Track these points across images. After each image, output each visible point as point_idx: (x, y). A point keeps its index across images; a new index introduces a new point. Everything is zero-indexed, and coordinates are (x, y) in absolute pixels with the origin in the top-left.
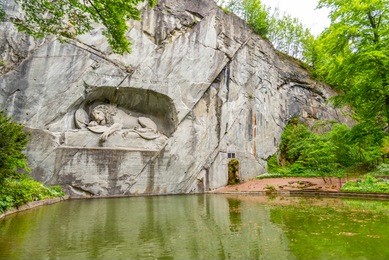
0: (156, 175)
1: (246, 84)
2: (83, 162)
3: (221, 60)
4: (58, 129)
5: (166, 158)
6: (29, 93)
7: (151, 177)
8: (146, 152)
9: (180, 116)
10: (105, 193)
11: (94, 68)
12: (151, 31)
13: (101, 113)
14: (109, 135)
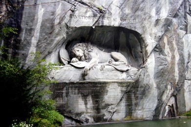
5: (142, 87)
7: (130, 105)
9: (149, 49)
11: (73, 11)
13: (80, 50)
14: (89, 69)
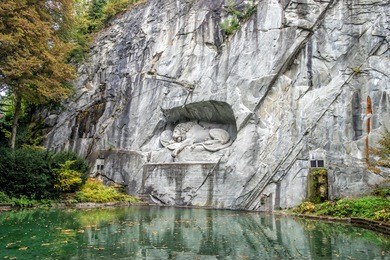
0: (215, 189)
2: (158, 176)
3: (291, 37)
4: (146, 150)
5: (222, 170)
6: (131, 125)
7: (211, 190)
8: (206, 164)
9: (239, 123)
10: (173, 203)
11: (166, 94)
12: (211, 40)
14: (179, 151)
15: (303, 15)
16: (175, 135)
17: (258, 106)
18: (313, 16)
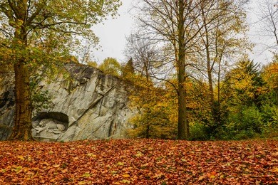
1: (112, 108)
3: (96, 96)
8: (51, 139)
9: (70, 124)
12: (67, 88)
15: (102, 90)
16: (40, 124)
17: (79, 119)
18: (105, 91)
